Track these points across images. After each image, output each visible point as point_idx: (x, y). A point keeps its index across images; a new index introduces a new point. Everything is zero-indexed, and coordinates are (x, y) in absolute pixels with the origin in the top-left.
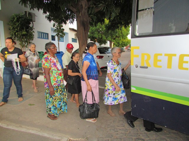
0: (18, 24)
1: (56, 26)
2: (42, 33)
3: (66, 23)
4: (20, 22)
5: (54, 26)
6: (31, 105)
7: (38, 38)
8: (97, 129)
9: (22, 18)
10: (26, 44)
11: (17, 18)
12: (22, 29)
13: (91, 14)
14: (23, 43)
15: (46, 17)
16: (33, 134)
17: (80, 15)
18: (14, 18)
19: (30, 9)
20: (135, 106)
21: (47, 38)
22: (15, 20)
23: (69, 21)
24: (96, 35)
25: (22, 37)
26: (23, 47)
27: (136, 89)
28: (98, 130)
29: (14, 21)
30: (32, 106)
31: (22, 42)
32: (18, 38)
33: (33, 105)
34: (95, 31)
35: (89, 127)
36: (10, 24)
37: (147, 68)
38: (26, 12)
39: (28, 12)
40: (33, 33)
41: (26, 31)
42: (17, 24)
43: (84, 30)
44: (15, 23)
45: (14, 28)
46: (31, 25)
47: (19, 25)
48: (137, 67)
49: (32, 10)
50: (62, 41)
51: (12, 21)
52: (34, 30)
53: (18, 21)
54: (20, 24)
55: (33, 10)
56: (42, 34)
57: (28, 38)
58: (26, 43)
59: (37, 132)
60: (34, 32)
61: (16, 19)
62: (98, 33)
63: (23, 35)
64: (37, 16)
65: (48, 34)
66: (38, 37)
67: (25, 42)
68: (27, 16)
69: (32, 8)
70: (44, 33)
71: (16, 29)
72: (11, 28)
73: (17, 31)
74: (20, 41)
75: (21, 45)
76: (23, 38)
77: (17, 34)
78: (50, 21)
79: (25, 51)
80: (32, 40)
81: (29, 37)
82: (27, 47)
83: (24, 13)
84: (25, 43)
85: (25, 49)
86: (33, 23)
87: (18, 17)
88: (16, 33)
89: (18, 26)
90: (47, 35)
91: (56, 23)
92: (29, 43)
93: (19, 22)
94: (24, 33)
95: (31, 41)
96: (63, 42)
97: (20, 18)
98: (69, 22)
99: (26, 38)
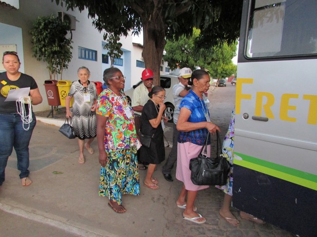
0: (46, 34)
1: (108, 38)
2: (86, 50)
3: (126, 34)
4: (49, 30)
5: (105, 38)
6: (56, 173)
7: (79, 58)
8: (166, 226)
9: (53, 23)
11: (45, 24)
12: (52, 42)
13: (168, 18)
14: (54, 66)
15: (93, 22)
17: (150, 19)
18: (40, 24)
19: (68, 9)
20: (239, 191)
21: (94, 58)
22: (41, 28)
23: (132, 30)
24: (178, 57)
25: (51, 55)
26: (53, 72)
27: (243, 159)
28: (168, 229)
29: (39, 27)
30: (58, 176)
31: (53, 64)
32: (45, 56)
33: (61, 173)
34: (177, 49)
35: (153, 220)
36: (33, 33)
37: (266, 120)
38: (60, 14)
39: (64, 13)
40: (71, 50)
41: (60, 46)
42: (45, 34)
43: (154, 45)
44: (41, 31)
45: (39, 41)
46: (68, 36)
47: (48, 35)
48: (246, 117)
49: (70, 9)
50: (120, 65)
51: (37, 28)
52: (72, 44)
53: (46, 27)
54: (49, 33)
55: (72, 9)
56: (87, 52)
57: (62, 57)
58: (59, 66)
59: (60, 223)
60: (72, 47)
61: (43, 24)
62: (181, 52)
63: (54, 53)
64: (79, 22)
65: (96, 52)
66: (80, 56)
67: (57, 64)
68: (61, 20)
69: (71, 7)
70: (89, 50)
71: (43, 43)
72: (35, 40)
73: (44, 46)
74: (48, 63)
75: (50, 69)
76: (53, 57)
77: (43, 49)
78: (100, 29)
79: (56, 79)
80: (69, 61)
81: (64, 56)
82: (59, 73)
83: (57, 16)
84: (58, 67)
85: (56, 75)
86: (71, 32)
87: (46, 21)
89: (46, 36)
90: (94, 53)
91: (108, 34)
92: (64, 66)
93: (47, 30)
94: (56, 48)
95: (66, 63)
96: (122, 66)
97: (50, 22)
98: (133, 33)
99: (58, 57)
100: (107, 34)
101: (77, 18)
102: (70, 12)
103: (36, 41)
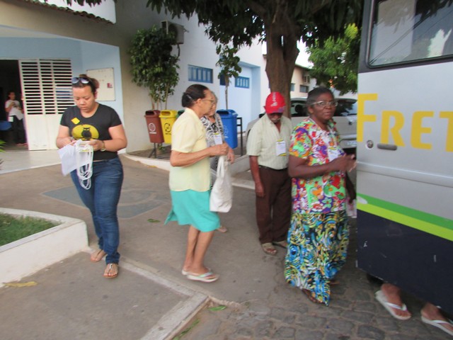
0: (147, 52)
1: (222, 51)
2: (198, 69)
3: (249, 43)
4: (150, 47)
5: (218, 51)
6: (151, 221)
7: (189, 80)
8: (275, 289)
9: (155, 37)
10: (163, 94)
11: (145, 39)
12: (154, 61)
14: (157, 92)
15: (206, 31)
16: (141, 277)
18: (139, 39)
19: (173, 18)
20: (365, 245)
21: (209, 79)
22: (141, 44)
23: (258, 37)
25: (154, 79)
26: (156, 101)
27: (369, 203)
28: (276, 293)
29: (138, 44)
30: (154, 224)
31: (155, 90)
32: (146, 81)
33: (157, 221)
35: (259, 282)
36: (132, 51)
37: (394, 148)
38: (164, 24)
39: (169, 22)
40: (178, 71)
41: (164, 66)
42: (145, 52)
44: (141, 49)
45: (138, 61)
46: (174, 53)
47: (150, 53)
48: (371, 146)
49: (176, 17)
50: (245, 87)
51: (136, 45)
52: (178, 63)
53: (146, 44)
54: (150, 51)
55: (179, 17)
56: (200, 72)
57: (167, 80)
58: (163, 92)
59: (151, 274)
60: (178, 67)
61: (143, 40)
63: (157, 75)
64: (188, 32)
65: (211, 71)
66: (190, 77)
67: (162, 89)
68: (165, 32)
69: (177, 14)
70: (203, 69)
71: (143, 63)
72: (134, 61)
73: (145, 67)
74: (150, 89)
75: (152, 96)
76: (155, 82)
77: (144, 72)
78: (215, 40)
79: (159, 109)
80: (175, 84)
81: (168, 78)
82: (164, 101)
83: (161, 26)
84: (161, 93)
85: (159, 104)
86: (179, 47)
87: (147, 35)
88: (142, 70)
89: (147, 55)
90: (209, 73)
91: (222, 45)
92: (169, 92)
93: (148, 47)
94: (158, 69)
95: (172, 88)
96: (248, 87)
97: (151, 36)
98: (260, 40)
99: (162, 81)
100: (220, 46)
101: (185, 27)
102: (176, 21)
103: (136, 62)
